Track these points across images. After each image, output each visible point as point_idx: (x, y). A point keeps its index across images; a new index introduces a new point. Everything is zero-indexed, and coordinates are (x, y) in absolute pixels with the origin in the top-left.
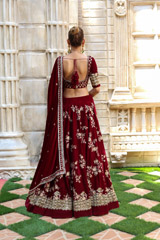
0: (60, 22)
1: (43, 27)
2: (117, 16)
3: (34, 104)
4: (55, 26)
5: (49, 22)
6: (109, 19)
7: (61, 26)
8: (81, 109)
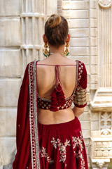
0: (37, 14)
1: (17, 20)
2: (101, 8)
3: (7, 107)
4: (30, 18)
5: (24, 14)
6: (91, 10)
7: (37, 18)
8: (67, 143)
